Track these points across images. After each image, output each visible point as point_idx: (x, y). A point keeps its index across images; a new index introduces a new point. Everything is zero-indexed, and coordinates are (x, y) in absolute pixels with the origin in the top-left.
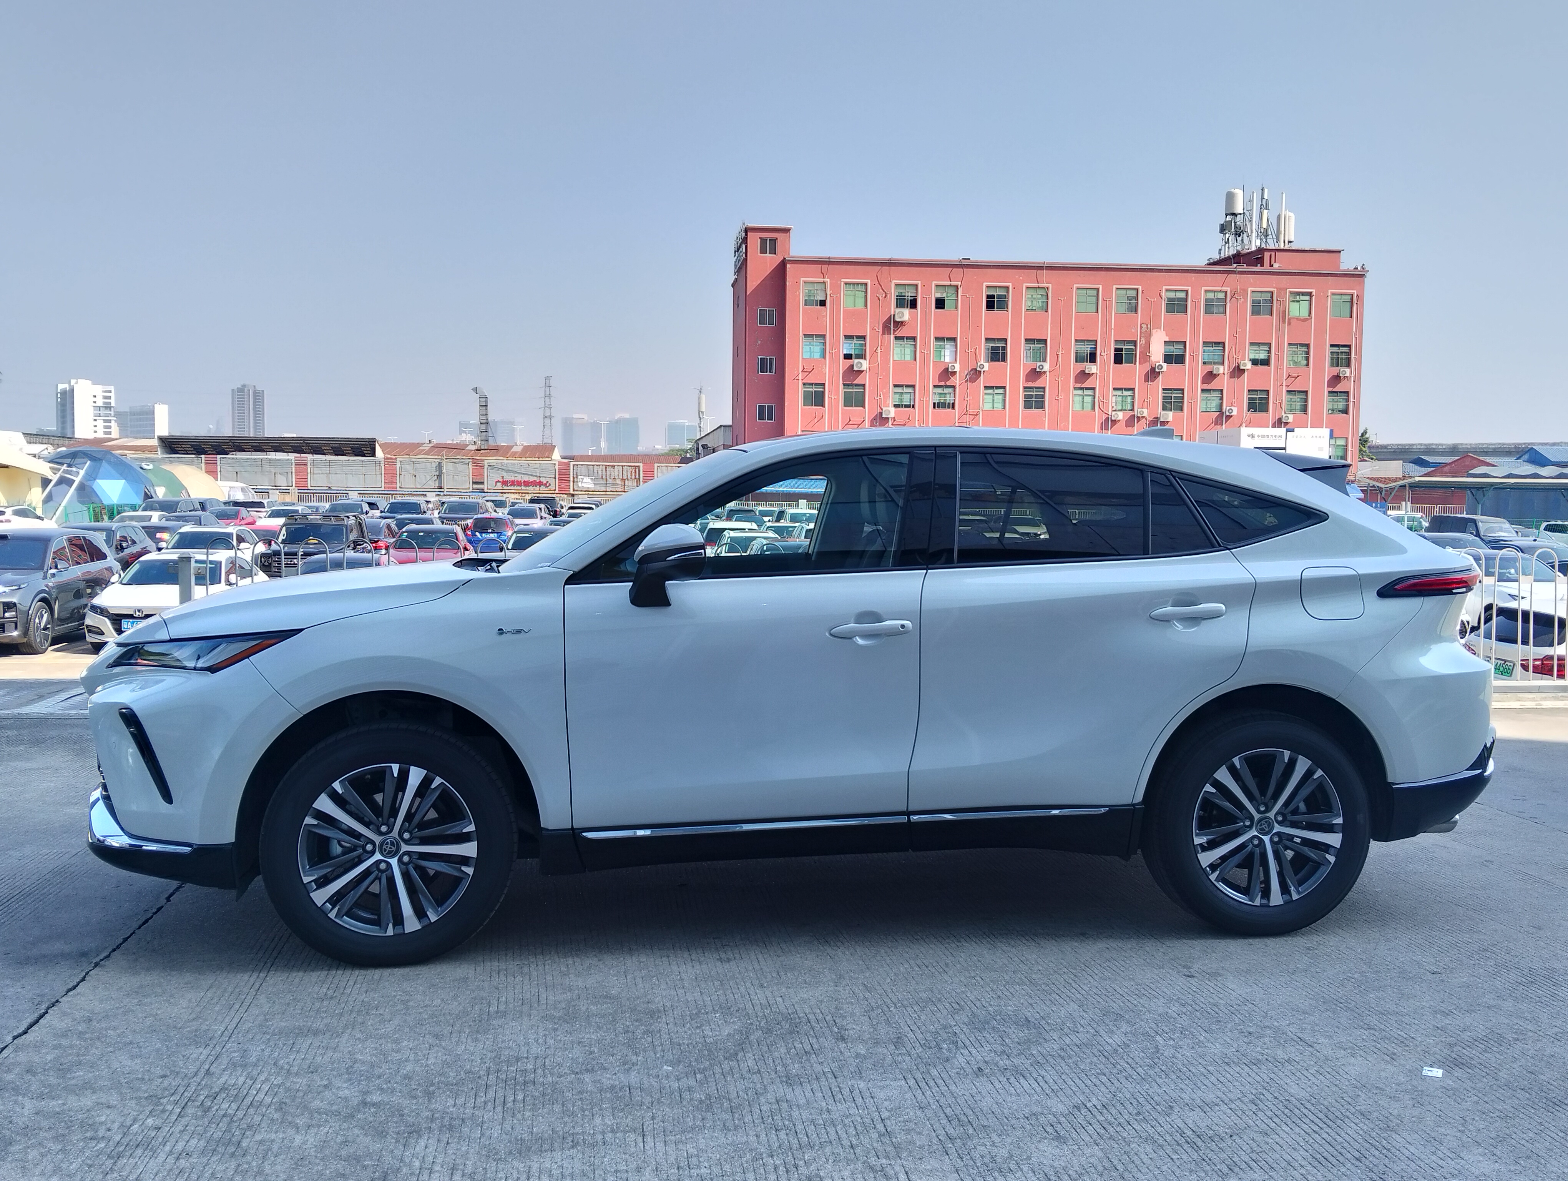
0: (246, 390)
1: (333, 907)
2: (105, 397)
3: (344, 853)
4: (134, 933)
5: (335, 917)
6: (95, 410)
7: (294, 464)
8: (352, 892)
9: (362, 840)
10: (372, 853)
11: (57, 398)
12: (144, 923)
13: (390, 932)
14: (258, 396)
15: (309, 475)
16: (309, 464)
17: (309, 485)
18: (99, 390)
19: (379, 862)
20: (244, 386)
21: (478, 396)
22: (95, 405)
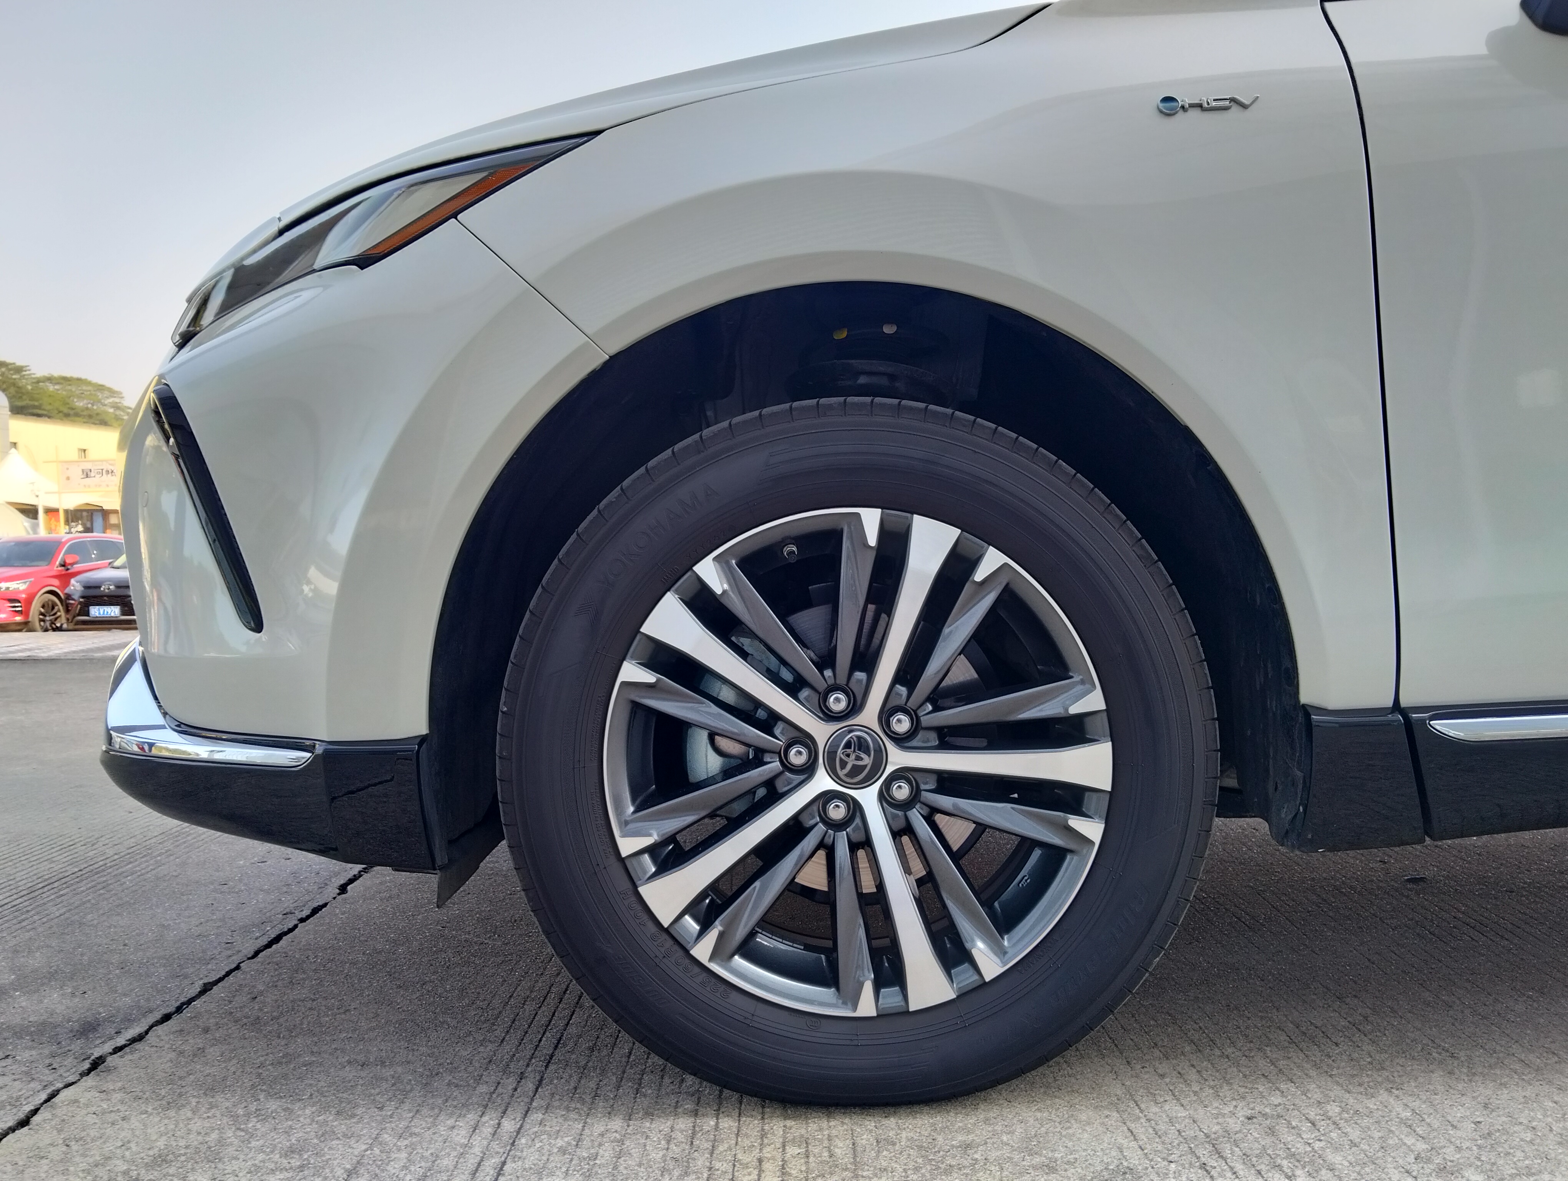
1: (705, 927)
3: (727, 773)
4: (238, 968)
5: (711, 959)
8: (757, 884)
9: (777, 731)
10: (808, 771)
12: (269, 945)
13: (867, 1007)
19: (827, 797)
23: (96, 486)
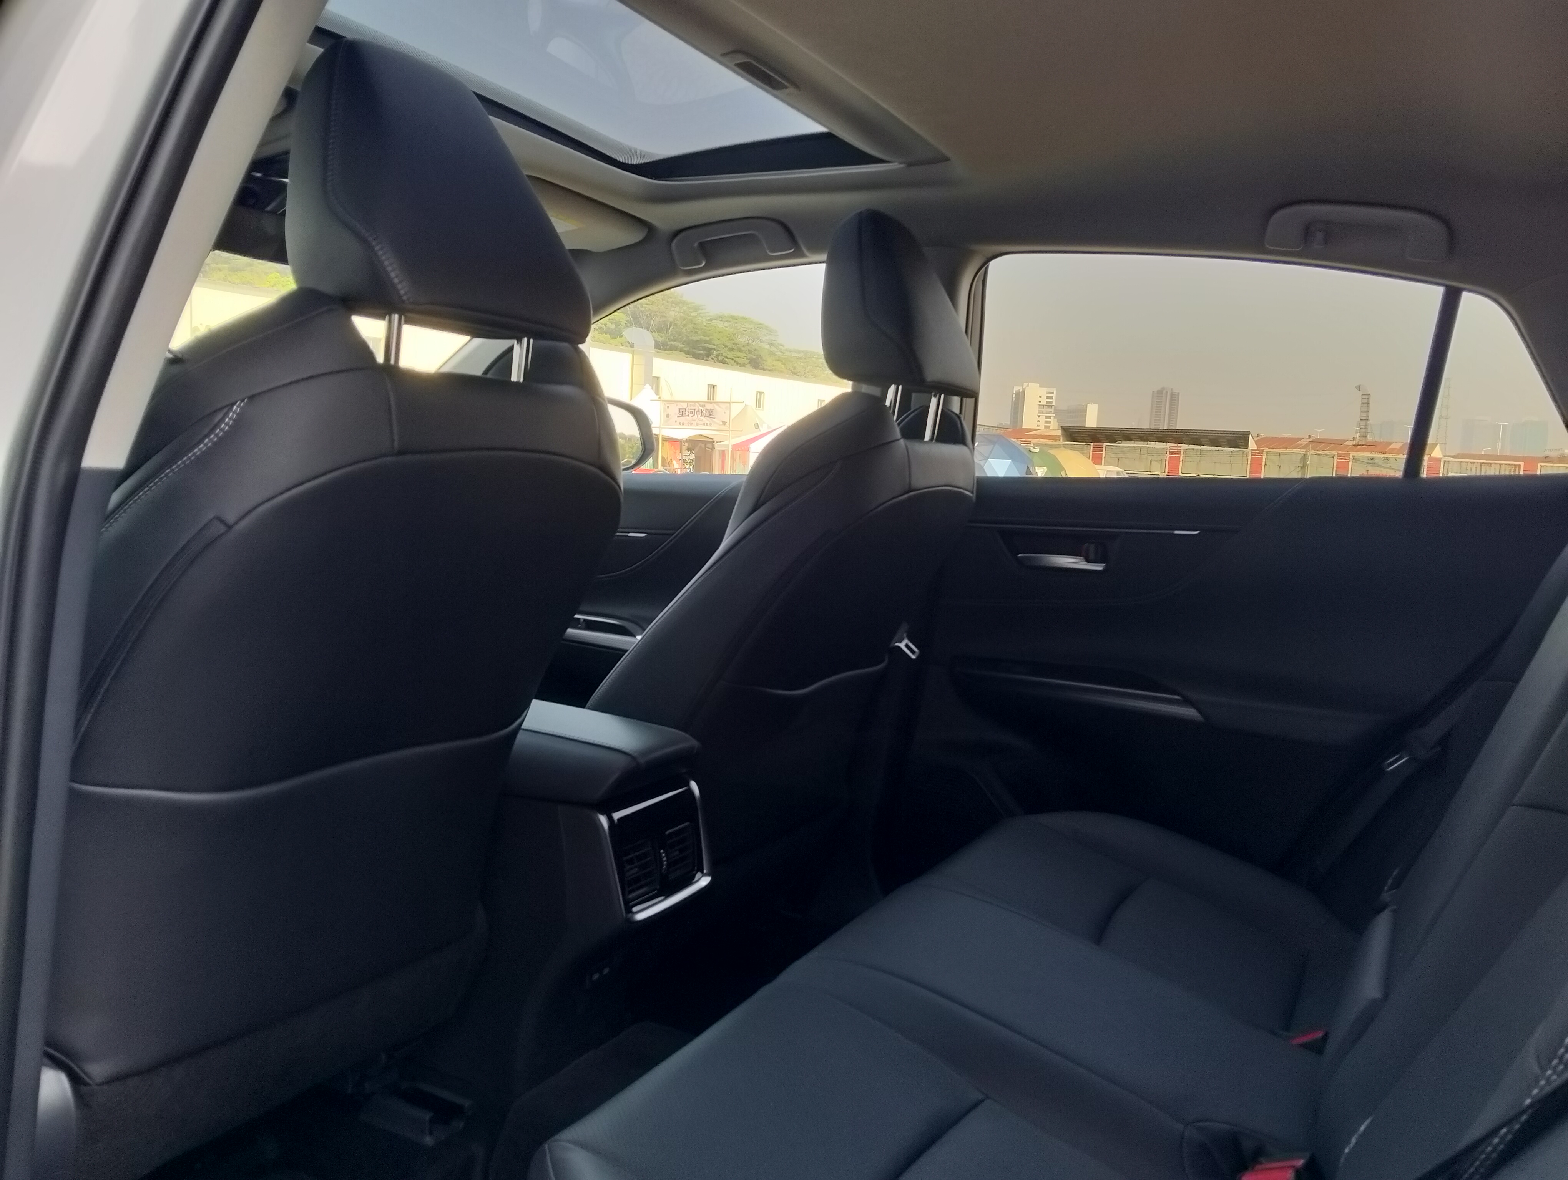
0: (1164, 392)
2: (1048, 398)
6: (1039, 408)
7: (1168, 453)
11: (1013, 398)
14: (1174, 397)
15: (1181, 463)
16: (1182, 453)
17: (1180, 472)
18: (1044, 392)
20: (1163, 388)
21: (1361, 393)
22: (1040, 404)
23: (688, 424)
